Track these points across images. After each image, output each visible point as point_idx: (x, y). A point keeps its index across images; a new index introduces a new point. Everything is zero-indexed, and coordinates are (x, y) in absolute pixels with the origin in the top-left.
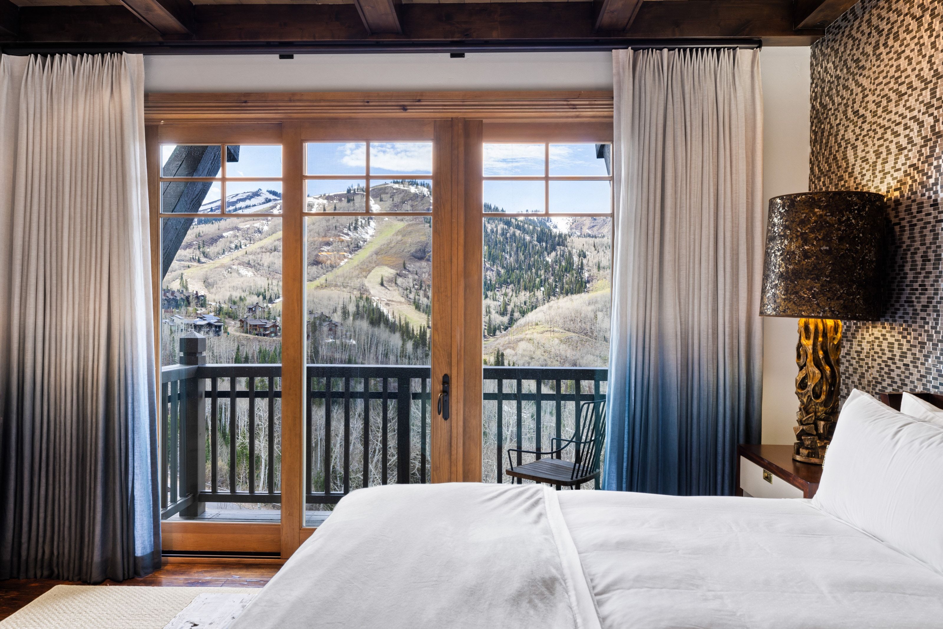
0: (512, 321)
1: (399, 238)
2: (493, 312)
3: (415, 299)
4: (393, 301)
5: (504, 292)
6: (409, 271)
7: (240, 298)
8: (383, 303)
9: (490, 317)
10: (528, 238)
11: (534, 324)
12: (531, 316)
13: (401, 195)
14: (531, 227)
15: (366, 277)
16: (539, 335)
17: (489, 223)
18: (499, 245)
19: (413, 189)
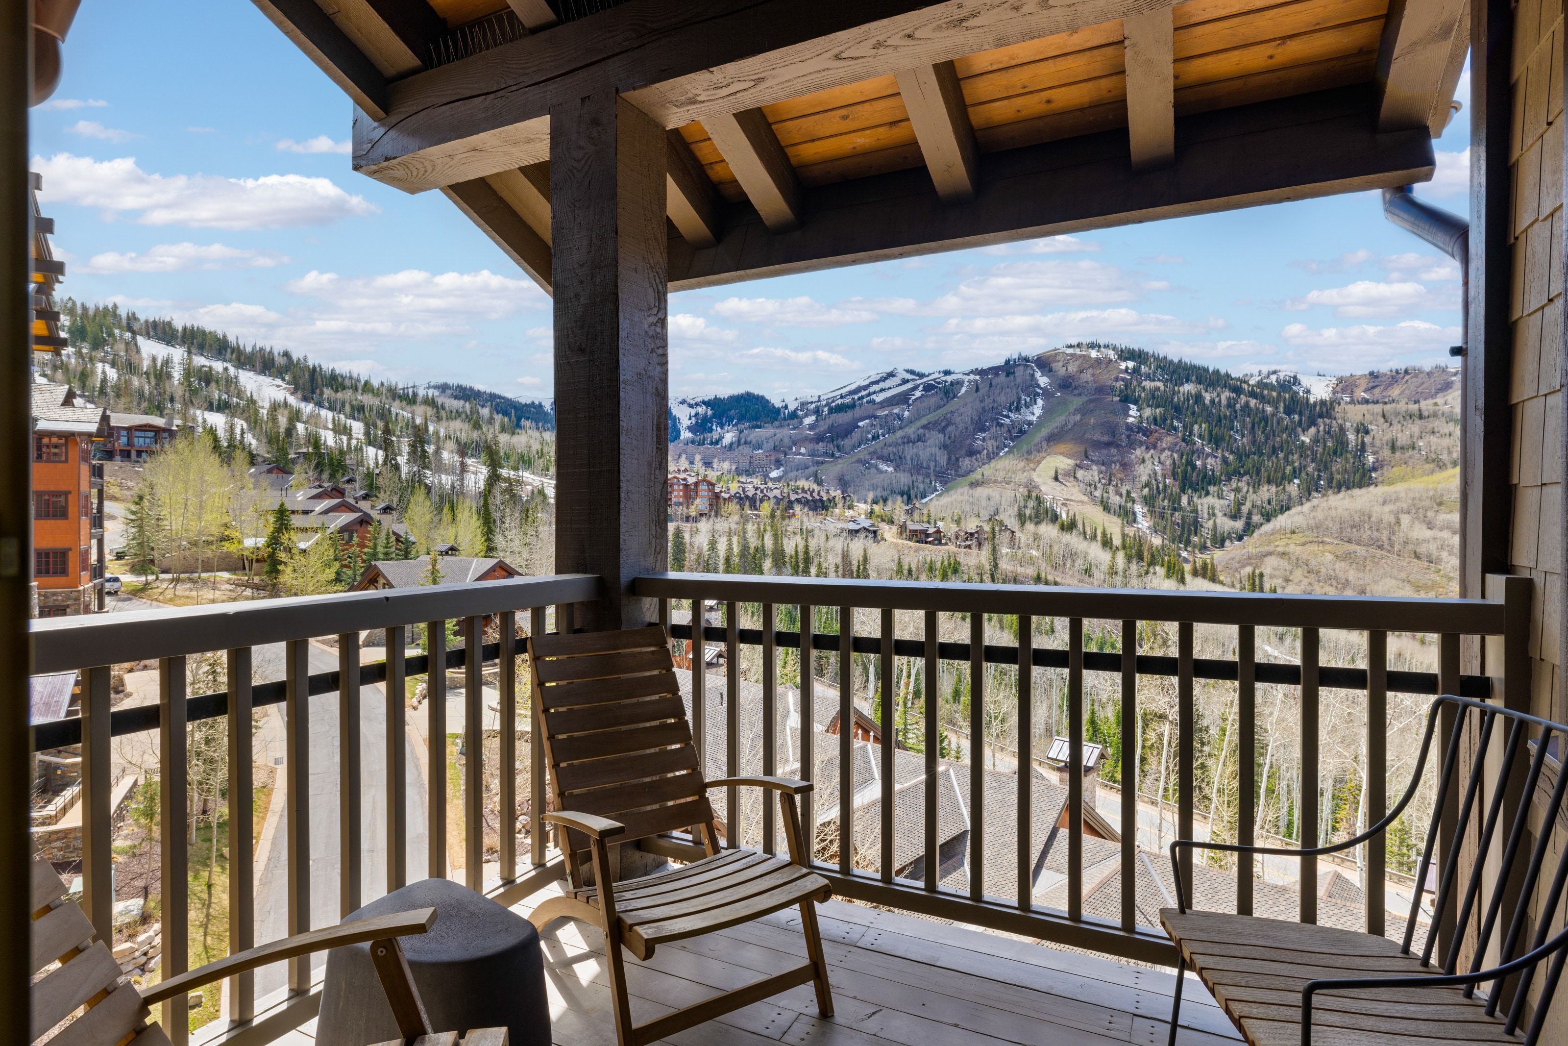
0: (1249, 529)
1: (1077, 418)
2: (1219, 514)
3: (1102, 497)
4: (1071, 500)
5: (1234, 486)
6: (1092, 461)
8: (1059, 503)
9: (1215, 522)
10: (1269, 409)
11: (1288, 531)
12: (1282, 521)
13: (1077, 363)
14: (1274, 394)
15: (1034, 470)
16: (1299, 548)
17: (1206, 391)
18: (1223, 422)
19: (1094, 354)
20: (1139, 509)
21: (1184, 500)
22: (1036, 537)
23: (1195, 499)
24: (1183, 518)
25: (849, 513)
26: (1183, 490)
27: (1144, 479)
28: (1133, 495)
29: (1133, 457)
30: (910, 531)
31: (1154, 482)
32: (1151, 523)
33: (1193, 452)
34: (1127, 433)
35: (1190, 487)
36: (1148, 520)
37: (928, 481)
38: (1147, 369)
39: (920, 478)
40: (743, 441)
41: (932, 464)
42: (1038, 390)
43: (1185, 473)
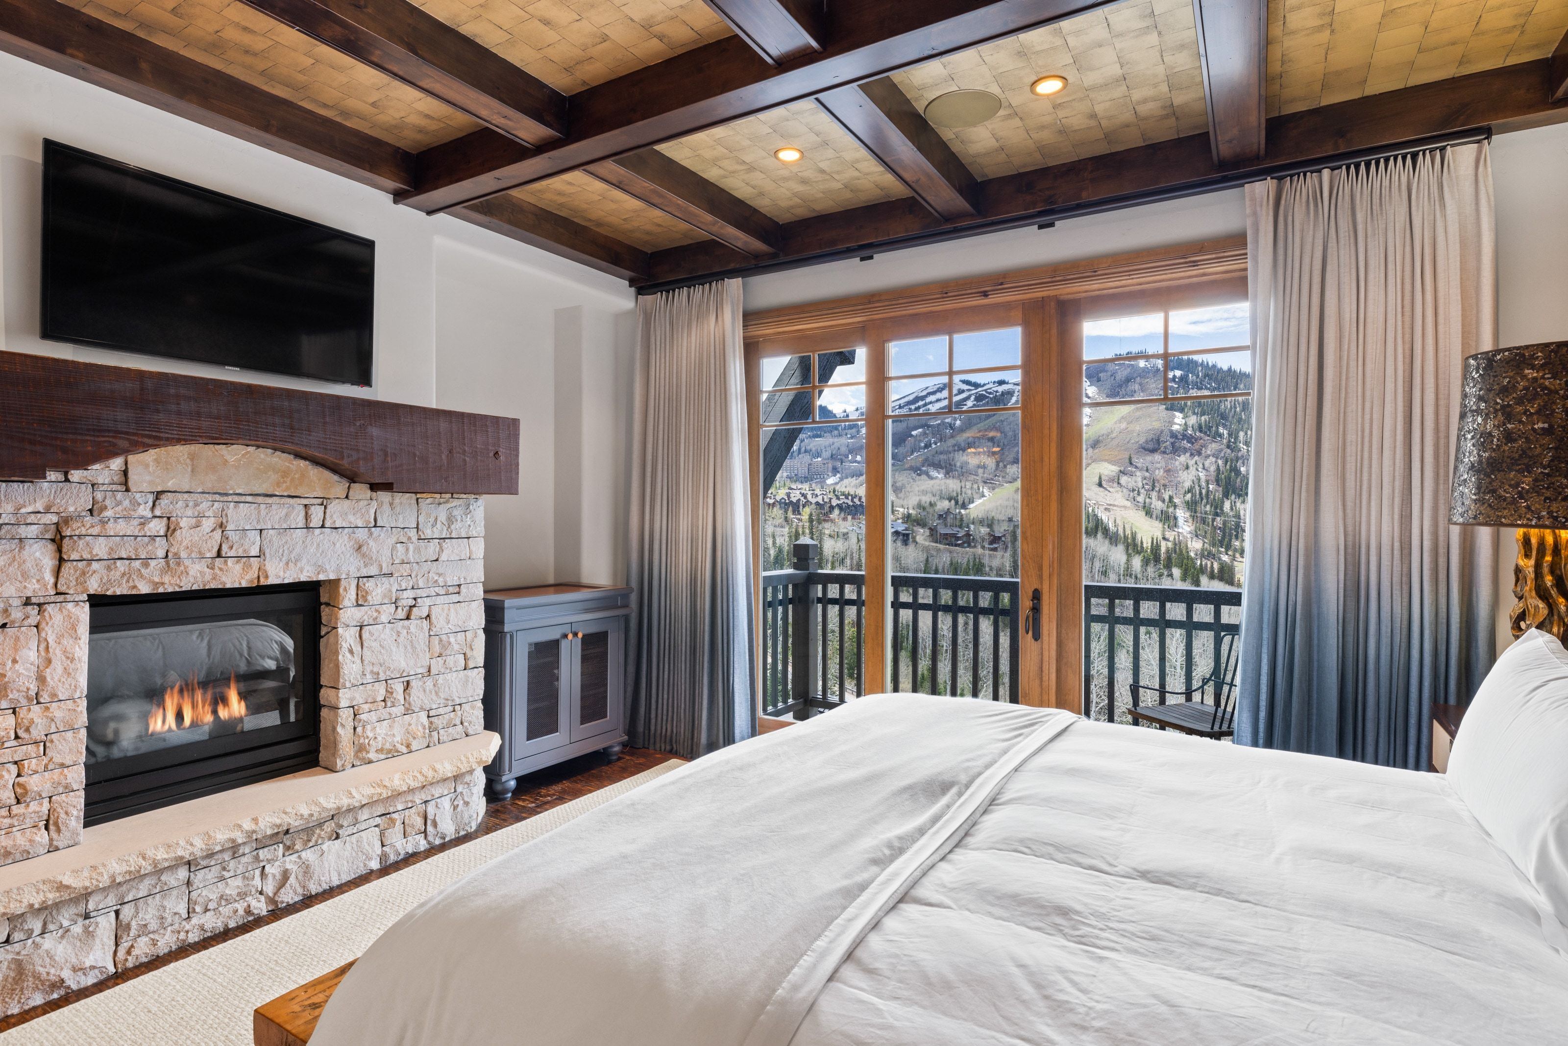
1: (1123, 425)
3: (1145, 503)
4: (1114, 505)
6: (1136, 467)
7: (930, 503)
8: (1102, 508)
13: (1126, 372)
19: (1142, 363)
20: (1182, 514)
21: (1227, 505)
23: (1238, 504)
24: (1225, 523)
26: (1226, 495)
27: (1187, 484)
28: (1176, 500)
29: (1177, 463)
30: (940, 534)
32: (1193, 528)
33: (1237, 459)
34: (1172, 440)
35: (1234, 492)
36: (1190, 524)
37: (976, 486)
38: (1194, 377)
39: (969, 485)
40: (803, 449)
41: (981, 471)
43: (1229, 479)
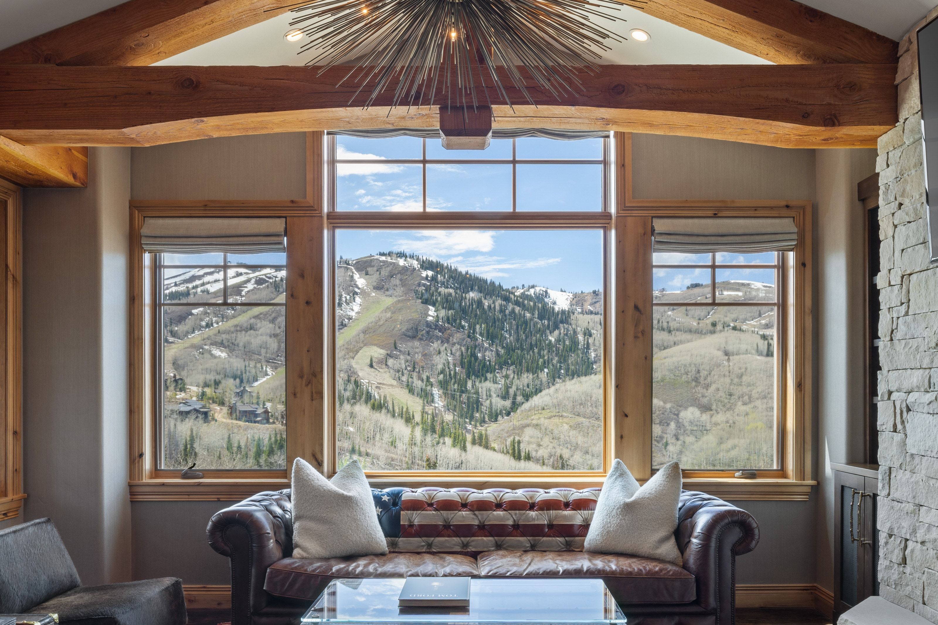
0: (515, 406)
1: (389, 315)
2: (494, 395)
3: (408, 382)
4: (383, 384)
5: (504, 374)
6: (400, 351)
7: (215, 381)
8: (374, 387)
9: (491, 401)
10: (528, 315)
11: (540, 408)
12: (536, 400)
13: (389, 269)
14: (532, 303)
15: (353, 358)
16: (547, 421)
17: (485, 299)
18: (497, 323)
19: (402, 262)
20: (436, 392)
21: (469, 384)
22: (352, 415)
23: (477, 384)
24: (468, 398)
25: (181, 395)
26: (468, 377)
27: (440, 367)
28: (432, 380)
29: (432, 349)
30: (240, 411)
31: (447, 370)
32: (445, 403)
33: (476, 347)
34: (427, 329)
35: (473, 374)
36: (443, 400)
37: (259, 365)
38: (442, 278)
39: (252, 364)
41: (263, 351)
42: (357, 290)
43: (470, 362)
